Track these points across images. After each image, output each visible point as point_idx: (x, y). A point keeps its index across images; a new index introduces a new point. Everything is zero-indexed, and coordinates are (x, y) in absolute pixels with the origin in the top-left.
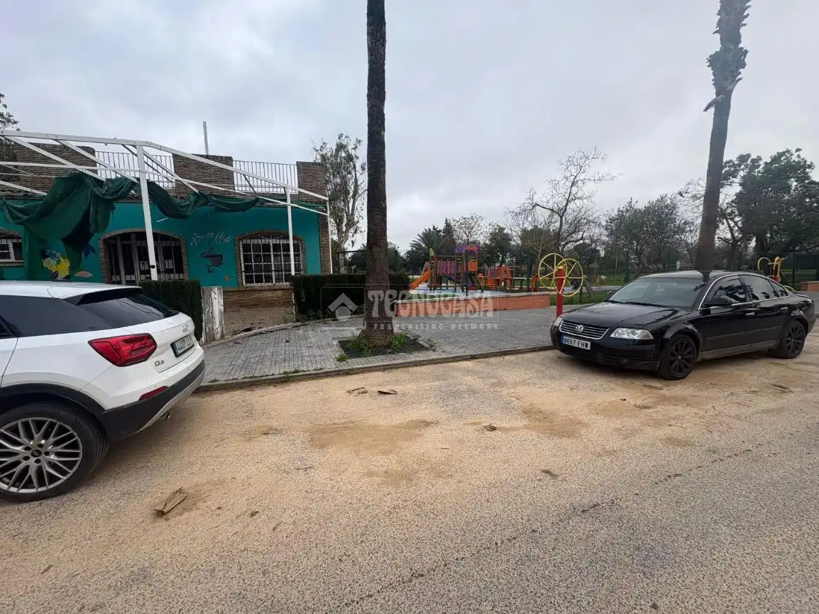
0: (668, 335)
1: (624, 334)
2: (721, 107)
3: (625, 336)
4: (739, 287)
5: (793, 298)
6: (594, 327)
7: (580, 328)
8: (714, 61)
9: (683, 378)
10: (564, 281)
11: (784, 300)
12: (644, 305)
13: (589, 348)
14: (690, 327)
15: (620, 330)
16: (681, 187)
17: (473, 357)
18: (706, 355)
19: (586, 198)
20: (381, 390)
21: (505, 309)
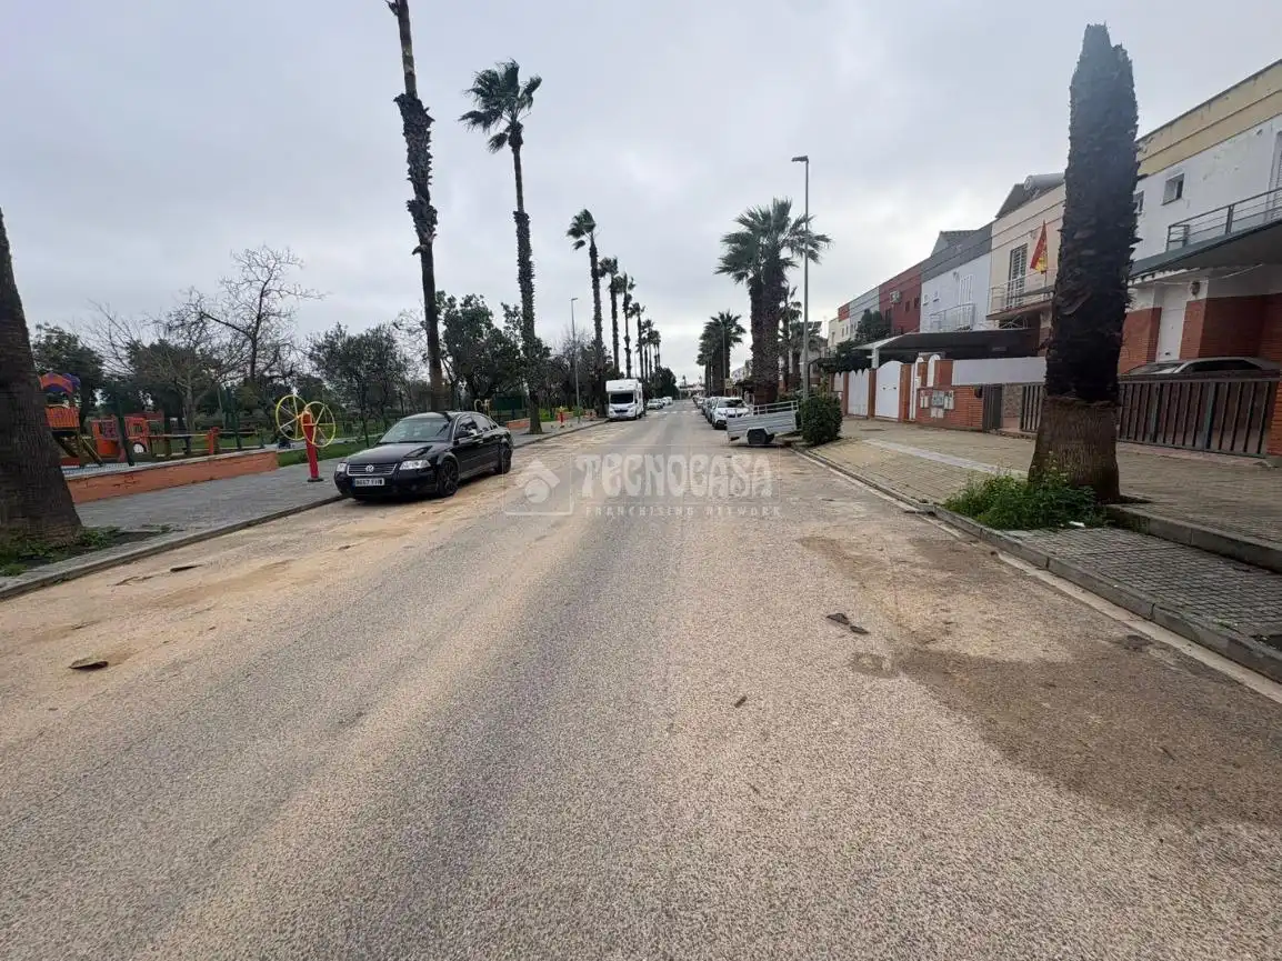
0: (439, 462)
1: (409, 465)
2: (425, 252)
3: (411, 468)
4: (470, 424)
5: (501, 431)
6: (381, 465)
7: (370, 468)
8: (412, 206)
9: (452, 495)
10: (315, 429)
11: (495, 432)
12: (415, 442)
13: (383, 484)
14: (450, 454)
15: (405, 464)
16: (394, 317)
17: (248, 525)
18: (463, 476)
19: (285, 316)
20: (174, 567)
21: (211, 479)
